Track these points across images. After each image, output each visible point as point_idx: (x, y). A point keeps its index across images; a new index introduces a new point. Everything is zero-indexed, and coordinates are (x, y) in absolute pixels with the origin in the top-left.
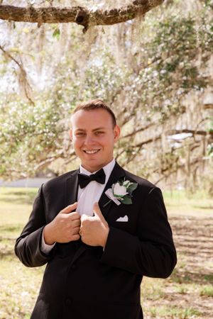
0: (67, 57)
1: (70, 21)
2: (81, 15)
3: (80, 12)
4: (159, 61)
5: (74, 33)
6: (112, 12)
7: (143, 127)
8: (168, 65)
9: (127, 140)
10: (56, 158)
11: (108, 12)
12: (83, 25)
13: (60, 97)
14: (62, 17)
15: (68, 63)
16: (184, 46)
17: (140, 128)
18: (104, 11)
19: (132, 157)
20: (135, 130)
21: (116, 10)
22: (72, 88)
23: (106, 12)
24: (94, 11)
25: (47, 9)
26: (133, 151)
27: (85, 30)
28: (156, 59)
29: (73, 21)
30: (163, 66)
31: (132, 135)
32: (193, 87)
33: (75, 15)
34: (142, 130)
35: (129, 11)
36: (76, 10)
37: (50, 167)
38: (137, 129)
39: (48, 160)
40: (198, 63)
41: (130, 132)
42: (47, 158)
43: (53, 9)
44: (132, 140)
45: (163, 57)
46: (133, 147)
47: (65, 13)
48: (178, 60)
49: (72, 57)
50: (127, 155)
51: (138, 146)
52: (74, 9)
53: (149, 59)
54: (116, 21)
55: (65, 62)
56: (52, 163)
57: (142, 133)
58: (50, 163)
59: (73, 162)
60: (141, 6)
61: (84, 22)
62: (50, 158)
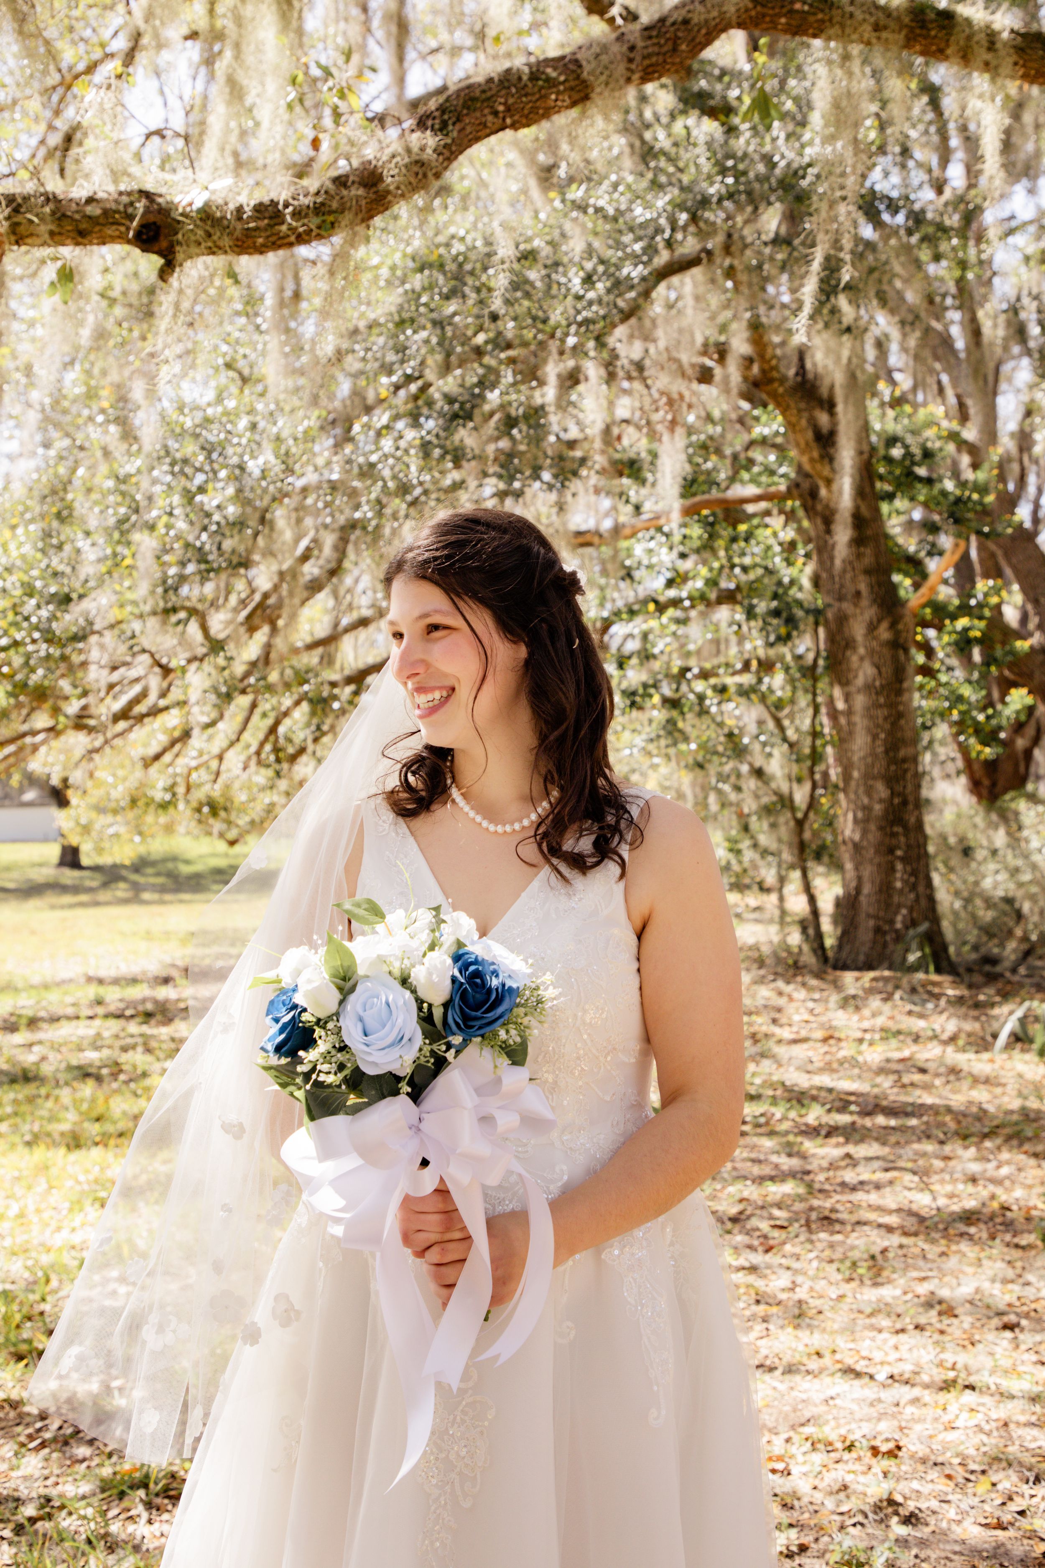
0: (88, 373)
1: (113, 239)
2: (152, 218)
3: (147, 210)
4: (413, 388)
5: (110, 287)
6: (260, 209)
7: (366, 612)
8: (450, 400)
9: (313, 659)
10: (53, 731)
11: (248, 212)
12: (160, 253)
13: (64, 516)
14: (84, 226)
15: (91, 395)
16: (499, 334)
17: (354, 616)
18: (232, 206)
19: (328, 721)
20: (336, 625)
21: (274, 203)
22: (110, 483)
23: (240, 210)
24: (198, 204)
25: (26, 198)
26: (335, 698)
27: (165, 272)
28: (409, 379)
29: (122, 238)
30: (430, 404)
31: (329, 641)
32: (537, 477)
33: (131, 218)
34: (364, 622)
35: (319, 209)
36: (131, 204)
37: (36, 765)
38: (345, 621)
39: (28, 740)
40: (548, 394)
41: (322, 631)
42: (24, 735)
43: (50, 198)
44: (328, 660)
45: (430, 375)
46: (333, 685)
47: (93, 210)
48: (481, 383)
49: (104, 373)
50: (313, 713)
51: (349, 680)
52: (125, 199)
53: (384, 380)
54: (277, 242)
55: (79, 390)
56: (43, 749)
57: (362, 634)
58: (35, 748)
59: (118, 742)
60: (361, 192)
61: (164, 244)
62: (34, 733)
